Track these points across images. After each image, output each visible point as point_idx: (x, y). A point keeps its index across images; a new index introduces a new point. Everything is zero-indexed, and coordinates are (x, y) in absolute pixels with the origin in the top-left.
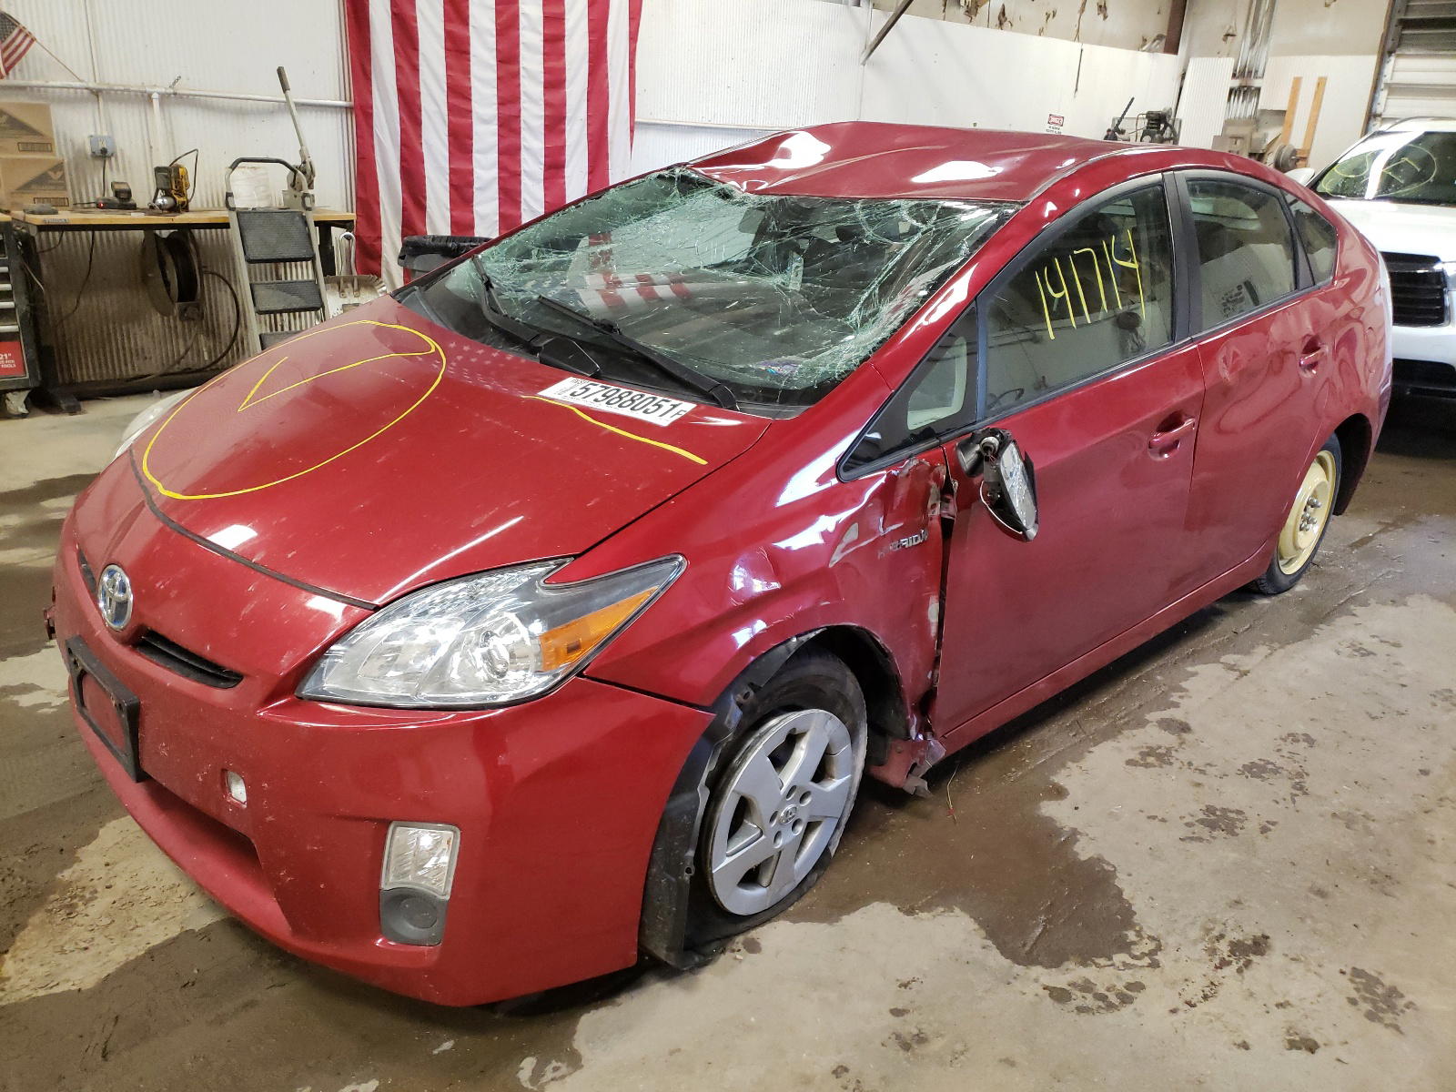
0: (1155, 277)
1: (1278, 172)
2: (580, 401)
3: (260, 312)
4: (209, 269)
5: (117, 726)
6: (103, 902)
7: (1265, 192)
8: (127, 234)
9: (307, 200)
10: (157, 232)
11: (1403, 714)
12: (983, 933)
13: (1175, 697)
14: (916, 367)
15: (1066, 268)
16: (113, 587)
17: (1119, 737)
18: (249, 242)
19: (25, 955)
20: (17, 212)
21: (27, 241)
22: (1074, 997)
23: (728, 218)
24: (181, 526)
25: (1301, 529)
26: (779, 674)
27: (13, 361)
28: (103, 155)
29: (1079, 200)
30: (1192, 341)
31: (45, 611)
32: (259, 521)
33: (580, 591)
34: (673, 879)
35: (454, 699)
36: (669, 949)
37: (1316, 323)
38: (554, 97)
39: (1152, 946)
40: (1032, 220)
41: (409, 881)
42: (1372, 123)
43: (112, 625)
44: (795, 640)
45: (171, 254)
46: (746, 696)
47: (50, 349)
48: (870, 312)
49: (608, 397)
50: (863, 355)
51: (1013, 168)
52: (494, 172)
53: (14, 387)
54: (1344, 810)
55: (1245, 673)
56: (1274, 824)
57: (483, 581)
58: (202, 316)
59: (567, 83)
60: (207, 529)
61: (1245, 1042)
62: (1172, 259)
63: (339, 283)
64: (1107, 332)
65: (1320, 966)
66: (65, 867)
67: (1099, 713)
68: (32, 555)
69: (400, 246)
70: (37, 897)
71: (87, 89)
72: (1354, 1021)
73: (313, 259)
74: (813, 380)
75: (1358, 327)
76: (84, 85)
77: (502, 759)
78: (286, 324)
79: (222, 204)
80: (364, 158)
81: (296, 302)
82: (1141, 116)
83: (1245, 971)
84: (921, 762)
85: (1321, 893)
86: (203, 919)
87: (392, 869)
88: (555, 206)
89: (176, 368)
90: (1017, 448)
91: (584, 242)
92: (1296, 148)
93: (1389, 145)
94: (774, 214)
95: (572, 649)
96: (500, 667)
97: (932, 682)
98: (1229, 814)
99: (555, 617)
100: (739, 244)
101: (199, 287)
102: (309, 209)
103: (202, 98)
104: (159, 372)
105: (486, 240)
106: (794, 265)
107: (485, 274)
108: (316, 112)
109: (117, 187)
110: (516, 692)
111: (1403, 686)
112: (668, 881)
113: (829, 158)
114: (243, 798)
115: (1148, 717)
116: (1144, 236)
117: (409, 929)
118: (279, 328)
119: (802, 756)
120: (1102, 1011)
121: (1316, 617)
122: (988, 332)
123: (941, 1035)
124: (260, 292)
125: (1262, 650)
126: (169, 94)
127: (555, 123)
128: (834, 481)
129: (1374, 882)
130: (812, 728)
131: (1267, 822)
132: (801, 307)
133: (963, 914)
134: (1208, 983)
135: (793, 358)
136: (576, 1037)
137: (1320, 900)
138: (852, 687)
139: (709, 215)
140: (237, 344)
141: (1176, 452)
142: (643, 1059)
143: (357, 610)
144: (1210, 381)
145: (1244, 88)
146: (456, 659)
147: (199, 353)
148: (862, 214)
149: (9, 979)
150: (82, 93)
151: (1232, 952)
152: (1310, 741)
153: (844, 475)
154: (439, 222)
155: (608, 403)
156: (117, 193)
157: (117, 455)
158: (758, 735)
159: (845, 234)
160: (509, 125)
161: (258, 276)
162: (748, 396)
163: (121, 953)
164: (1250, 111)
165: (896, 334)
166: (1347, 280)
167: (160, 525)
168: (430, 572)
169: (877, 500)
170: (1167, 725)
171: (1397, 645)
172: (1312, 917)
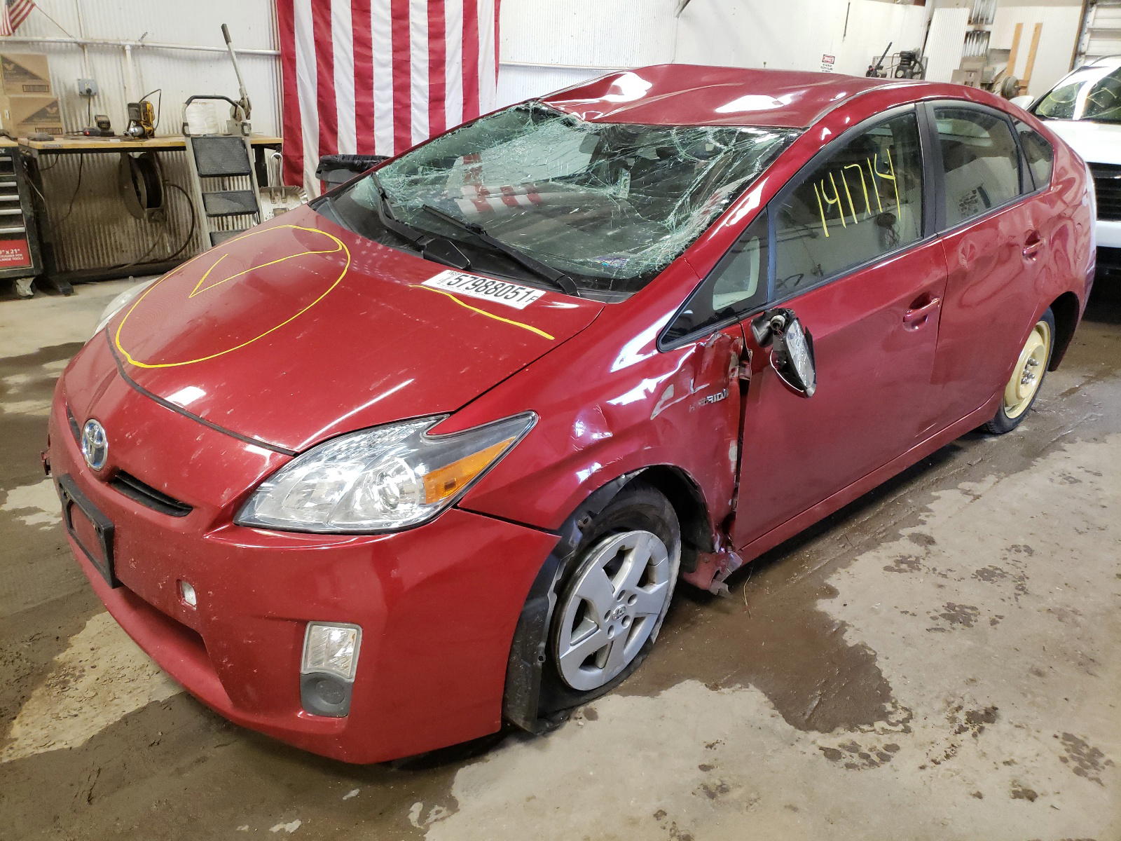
0: (908, 184)
1: (1004, 100)
2: (455, 289)
3: (209, 216)
4: (171, 182)
5: (98, 544)
6: (89, 679)
7: (994, 116)
8: (107, 155)
9: (245, 127)
10: (131, 154)
11: (1104, 529)
12: (772, 705)
13: (922, 517)
14: (720, 260)
15: (838, 179)
16: (93, 437)
17: (879, 548)
18: (201, 161)
19: (29, 721)
20: (22, 139)
21: (31, 162)
22: (844, 756)
23: (571, 142)
24: (144, 389)
25: (1022, 383)
26: (611, 503)
27: (21, 255)
28: (89, 94)
29: (849, 125)
30: (938, 236)
31: (43, 453)
32: (205, 385)
33: (455, 440)
34: (529, 665)
35: (357, 526)
36: (526, 719)
37: (1036, 221)
38: (437, 45)
39: (905, 715)
40: (811, 142)
41: (323, 667)
42: (1079, 59)
43: (92, 466)
44: (624, 477)
45: (142, 171)
46: (585, 522)
47: (49, 245)
48: (683, 216)
49: (476, 286)
50: (678, 251)
51: (796, 99)
52: (390, 105)
53: (22, 275)
54: (1057, 606)
55: (978, 497)
56: (1001, 617)
57: (380, 432)
58: (165, 219)
59: (446, 34)
60: (165, 392)
61: (978, 792)
62: (922, 170)
63: (271, 192)
64: (870, 229)
65: (1038, 732)
66: (60, 651)
67: (862, 529)
68: (36, 406)
69: (317, 163)
70: (39, 675)
71: (75, 42)
72: (1065, 774)
73: (250, 174)
74: (638, 271)
75: (1069, 223)
76: (73, 39)
77: (394, 573)
78: (230, 224)
79: (180, 131)
80: (290, 95)
81: (237, 207)
82: (895, 55)
83: (979, 735)
84: (723, 570)
85: (1039, 673)
86: (166, 692)
87: (309, 659)
88: (438, 132)
89: (146, 260)
90: (799, 323)
91: (460, 161)
92: (1018, 79)
93: (1091, 78)
94: (607, 138)
95: (449, 486)
96: (392, 501)
97: (732, 508)
98: (966, 610)
99: (435, 460)
100: (580, 162)
101: (163, 196)
102: (247, 135)
103: (164, 49)
104: (134, 262)
105: (384, 158)
106: (623, 179)
107: (381, 188)
108: (252, 59)
109: (99, 119)
110: (405, 520)
111: (1104, 507)
112: (525, 666)
113: (651, 94)
114: (194, 602)
115: (901, 532)
116: (900, 152)
117: (323, 704)
118: (225, 227)
119: (629, 567)
120: (865, 767)
121: (1035, 451)
122: (776, 230)
123: (740, 786)
124: (209, 199)
125: (991, 479)
126: (139, 46)
127: (437, 65)
128: (655, 352)
129: (1080, 664)
130: (637, 545)
131: (996, 616)
132: (629, 211)
133: (756, 689)
134: (949, 745)
135: (623, 253)
136: (454, 786)
137: (1038, 678)
138: (669, 512)
139: (556, 139)
140: (193, 240)
141: (924, 325)
142: (506, 804)
143: (281, 456)
144: (952, 267)
145: (977, 33)
146: (359, 494)
147: (164, 247)
148: (677, 138)
149: (16, 739)
150: (72, 46)
151: (969, 721)
152: (1029, 551)
153: (662, 347)
154: (347, 145)
155: (476, 291)
156: (99, 124)
157: (97, 332)
158: (594, 551)
159: (663, 154)
160: (401, 68)
161: (209, 188)
162: (586, 284)
163: (102, 721)
164: (982, 50)
165: (704, 234)
166: (1060, 186)
167: (128, 388)
168: (337, 425)
169: (689, 367)
170: (916, 538)
171: (1098, 474)
172: (1032, 693)
